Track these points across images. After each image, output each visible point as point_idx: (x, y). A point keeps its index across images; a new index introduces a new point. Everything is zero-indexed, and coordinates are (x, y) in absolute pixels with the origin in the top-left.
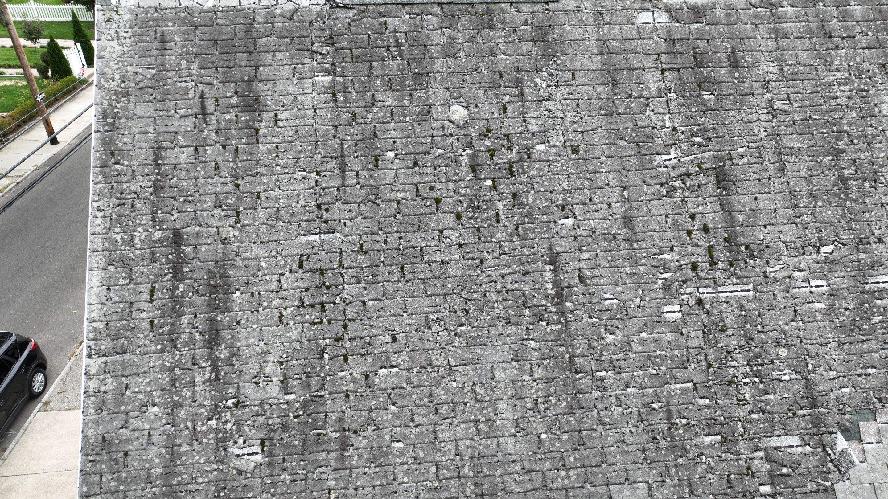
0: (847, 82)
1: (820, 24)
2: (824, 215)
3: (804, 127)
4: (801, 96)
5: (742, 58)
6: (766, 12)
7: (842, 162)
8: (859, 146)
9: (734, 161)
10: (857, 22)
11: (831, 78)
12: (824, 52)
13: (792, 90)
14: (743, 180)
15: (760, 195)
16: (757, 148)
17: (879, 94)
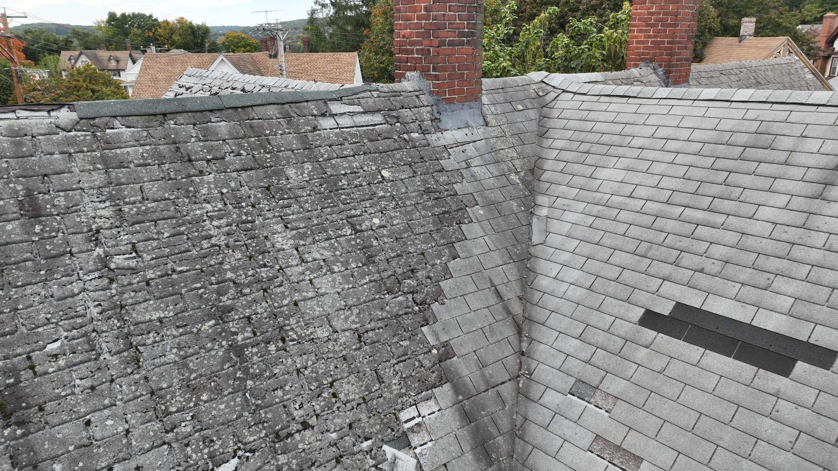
0: (223, 215)
1: (174, 145)
2: (214, 412)
3: (165, 286)
4: (155, 244)
5: (47, 202)
6: (85, 136)
7: (231, 324)
8: (253, 296)
9: (37, 369)
10: (224, 140)
11: (198, 212)
12: (184, 180)
13: (139, 236)
14: (59, 397)
15: (97, 414)
16: (85, 335)
17: (269, 224)
